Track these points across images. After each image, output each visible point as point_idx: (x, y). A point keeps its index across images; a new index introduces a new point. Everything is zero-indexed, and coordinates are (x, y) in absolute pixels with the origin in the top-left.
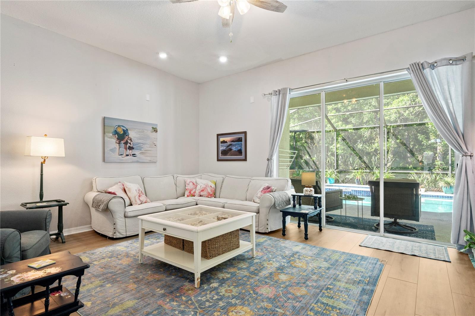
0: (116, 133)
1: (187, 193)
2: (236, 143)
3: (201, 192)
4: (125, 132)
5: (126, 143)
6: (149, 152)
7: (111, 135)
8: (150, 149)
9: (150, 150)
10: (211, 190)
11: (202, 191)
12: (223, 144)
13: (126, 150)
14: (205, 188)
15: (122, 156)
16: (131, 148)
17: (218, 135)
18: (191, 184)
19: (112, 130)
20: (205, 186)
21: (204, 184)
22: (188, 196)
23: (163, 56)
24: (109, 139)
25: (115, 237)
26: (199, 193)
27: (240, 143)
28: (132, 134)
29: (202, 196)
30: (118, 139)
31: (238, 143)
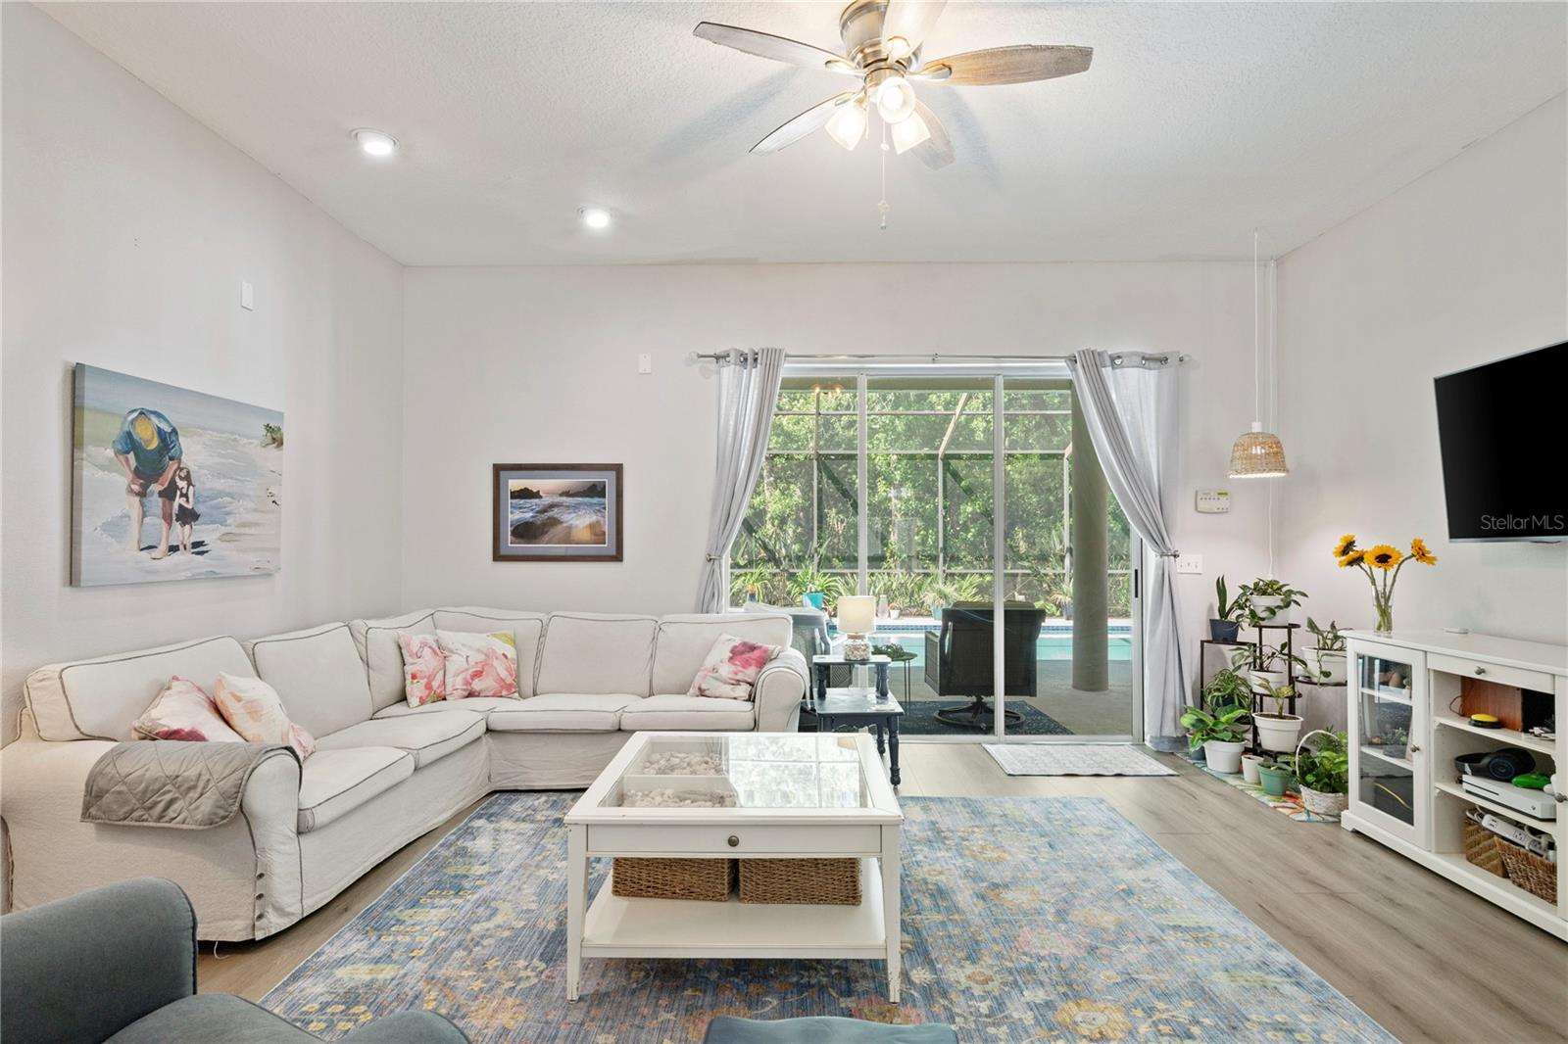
0: (130, 444)
1: (415, 691)
2: (580, 499)
3: (473, 679)
4: (168, 441)
5: (169, 493)
6: (252, 531)
7: (110, 453)
8: (252, 517)
9: (256, 524)
10: (507, 670)
11: (478, 674)
12: (522, 501)
13: (170, 524)
14: (485, 664)
15: (155, 553)
16: (188, 516)
17: (498, 469)
18: (427, 652)
19: (115, 429)
20: (483, 657)
21: (479, 651)
22: (422, 702)
23: (377, 147)
24: (100, 474)
25: (259, 936)
26: (467, 683)
27: (596, 500)
28: (193, 453)
29: (478, 696)
30: (137, 473)
31: (587, 500)
